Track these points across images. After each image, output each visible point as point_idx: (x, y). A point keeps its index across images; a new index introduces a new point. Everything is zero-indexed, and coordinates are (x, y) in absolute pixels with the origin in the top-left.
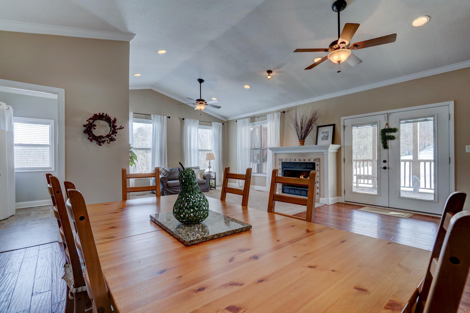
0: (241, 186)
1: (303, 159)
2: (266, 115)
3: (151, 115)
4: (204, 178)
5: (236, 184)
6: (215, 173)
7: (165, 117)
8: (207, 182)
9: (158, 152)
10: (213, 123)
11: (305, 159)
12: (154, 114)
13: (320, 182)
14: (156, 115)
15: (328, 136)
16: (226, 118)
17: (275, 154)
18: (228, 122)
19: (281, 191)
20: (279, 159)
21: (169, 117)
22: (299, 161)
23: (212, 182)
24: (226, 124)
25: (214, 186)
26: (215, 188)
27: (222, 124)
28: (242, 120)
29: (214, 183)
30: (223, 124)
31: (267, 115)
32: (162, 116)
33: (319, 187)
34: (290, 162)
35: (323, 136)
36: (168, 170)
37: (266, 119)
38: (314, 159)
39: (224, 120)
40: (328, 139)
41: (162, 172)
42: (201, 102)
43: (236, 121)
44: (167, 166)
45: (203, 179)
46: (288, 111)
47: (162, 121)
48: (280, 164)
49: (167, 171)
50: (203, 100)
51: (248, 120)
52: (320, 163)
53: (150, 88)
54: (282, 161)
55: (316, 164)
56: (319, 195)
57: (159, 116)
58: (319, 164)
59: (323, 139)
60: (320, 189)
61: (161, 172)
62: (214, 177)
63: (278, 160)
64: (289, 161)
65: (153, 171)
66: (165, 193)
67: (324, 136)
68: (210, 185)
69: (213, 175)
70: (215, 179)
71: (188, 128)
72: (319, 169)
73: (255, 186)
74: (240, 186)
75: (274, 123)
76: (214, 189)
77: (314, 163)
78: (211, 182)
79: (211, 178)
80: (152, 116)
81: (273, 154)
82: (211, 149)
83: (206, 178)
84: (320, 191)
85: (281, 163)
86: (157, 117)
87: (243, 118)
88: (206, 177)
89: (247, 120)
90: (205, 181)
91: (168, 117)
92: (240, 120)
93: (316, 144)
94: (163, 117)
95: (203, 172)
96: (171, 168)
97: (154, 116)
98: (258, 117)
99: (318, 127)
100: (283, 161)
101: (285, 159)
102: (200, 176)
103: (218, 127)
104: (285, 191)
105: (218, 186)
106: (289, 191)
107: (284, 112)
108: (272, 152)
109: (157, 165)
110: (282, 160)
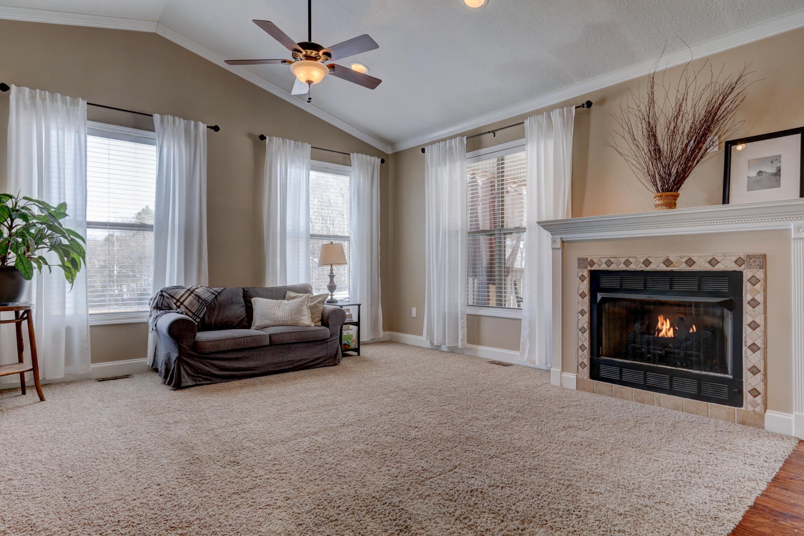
0: (435, 344)
1: (682, 257)
2: (523, 123)
3: (152, 116)
4: (324, 322)
5: (419, 337)
6: (359, 305)
7: (202, 127)
8: (331, 336)
9: (176, 238)
10: (355, 158)
11: (694, 259)
12: (162, 114)
13: (765, 348)
14: (170, 118)
15: (778, 173)
16: (390, 143)
17: (563, 242)
18: (397, 155)
19: (586, 371)
20: (579, 259)
21: (216, 128)
22: (663, 268)
23: (350, 332)
24: (390, 163)
25: (353, 345)
26: (357, 350)
27: (380, 160)
28: (442, 144)
29: (355, 337)
30: (383, 161)
31: (527, 123)
32: (193, 122)
33: (761, 367)
34: (624, 271)
35: (753, 174)
36: (207, 296)
37: (522, 135)
38: (734, 258)
39: (384, 151)
40: (779, 186)
41: (186, 303)
42: (309, 52)
43: (423, 151)
44: (205, 281)
45: (320, 324)
46: (602, 101)
47: (190, 138)
48: (582, 278)
49: (203, 297)
50: (317, 47)
51: (462, 141)
52: (765, 274)
53: (154, 31)
54: (589, 268)
55: (747, 274)
56: (759, 399)
57: (181, 123)
58: (760, 274)
59: (753, 185)
60: (765, 375)
61: (182, 303)
62: (355, 319)
63: (575, 263)
64: (622, 267)
65: (154, 298)
66: (188, 374)
67: (760, 173)
68: (344, 342)
69: (353, 313)
70: (358, 324)
71: (279, 167)
72: (759, 298)
73: (481, 348)
74: (432, 343)
75: (551, 144)
76: (356, 353)
77: (740, 274)
78: (345, 333)
79: (347, 320)
80: (157, 118)
81: (554, 242)
82: (347, 234)
83: (330, 322)
84: (766, 385)
85: (586, 274)
86: (174, 122)
87: (444, 140)
88: (328, 318)
89: (455, 143)
90: (327, 331)
91: (211, 127)
92: (435, 147)
93: (726, 200)
94: (196, 126)
95: (319, 302)
96: (219, 289)
97: (162, 121)
98: (493, 132)
99: (730, 144)
100: (596, 267)
101: (604, 260)
102: (312, 314)
103: (370, 168)
104: (603, 374)
105: (366, 344)
106: (621, 372)
107: (589, 104)
108: (551, 236)
109: (172, 279)
110: (592, 263)
